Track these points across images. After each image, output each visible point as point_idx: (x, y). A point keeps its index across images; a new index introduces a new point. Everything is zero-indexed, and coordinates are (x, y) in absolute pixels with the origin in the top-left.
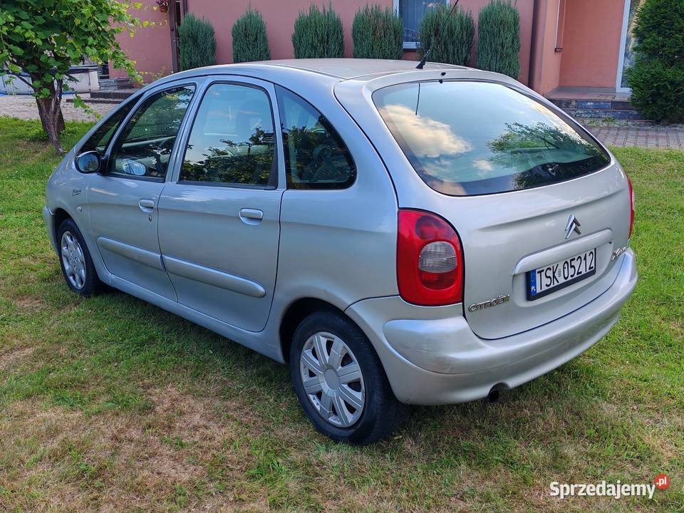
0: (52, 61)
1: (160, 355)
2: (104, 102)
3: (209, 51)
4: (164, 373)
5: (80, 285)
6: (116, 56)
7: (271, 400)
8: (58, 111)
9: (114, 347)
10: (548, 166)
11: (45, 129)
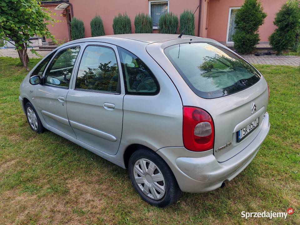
0: (22, 36)
1: (71, 162)
2: (44, 50)
3: (82, 31)
4: (73, 171)
5: (36, 128)
6: (47, 33)
7: (120, 184)
8: (26, 55)
9: (51, 158)
10: (242, 81)
11: (22, 62)
